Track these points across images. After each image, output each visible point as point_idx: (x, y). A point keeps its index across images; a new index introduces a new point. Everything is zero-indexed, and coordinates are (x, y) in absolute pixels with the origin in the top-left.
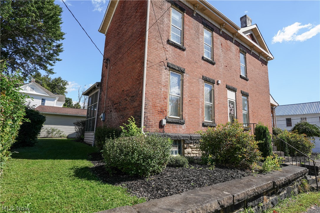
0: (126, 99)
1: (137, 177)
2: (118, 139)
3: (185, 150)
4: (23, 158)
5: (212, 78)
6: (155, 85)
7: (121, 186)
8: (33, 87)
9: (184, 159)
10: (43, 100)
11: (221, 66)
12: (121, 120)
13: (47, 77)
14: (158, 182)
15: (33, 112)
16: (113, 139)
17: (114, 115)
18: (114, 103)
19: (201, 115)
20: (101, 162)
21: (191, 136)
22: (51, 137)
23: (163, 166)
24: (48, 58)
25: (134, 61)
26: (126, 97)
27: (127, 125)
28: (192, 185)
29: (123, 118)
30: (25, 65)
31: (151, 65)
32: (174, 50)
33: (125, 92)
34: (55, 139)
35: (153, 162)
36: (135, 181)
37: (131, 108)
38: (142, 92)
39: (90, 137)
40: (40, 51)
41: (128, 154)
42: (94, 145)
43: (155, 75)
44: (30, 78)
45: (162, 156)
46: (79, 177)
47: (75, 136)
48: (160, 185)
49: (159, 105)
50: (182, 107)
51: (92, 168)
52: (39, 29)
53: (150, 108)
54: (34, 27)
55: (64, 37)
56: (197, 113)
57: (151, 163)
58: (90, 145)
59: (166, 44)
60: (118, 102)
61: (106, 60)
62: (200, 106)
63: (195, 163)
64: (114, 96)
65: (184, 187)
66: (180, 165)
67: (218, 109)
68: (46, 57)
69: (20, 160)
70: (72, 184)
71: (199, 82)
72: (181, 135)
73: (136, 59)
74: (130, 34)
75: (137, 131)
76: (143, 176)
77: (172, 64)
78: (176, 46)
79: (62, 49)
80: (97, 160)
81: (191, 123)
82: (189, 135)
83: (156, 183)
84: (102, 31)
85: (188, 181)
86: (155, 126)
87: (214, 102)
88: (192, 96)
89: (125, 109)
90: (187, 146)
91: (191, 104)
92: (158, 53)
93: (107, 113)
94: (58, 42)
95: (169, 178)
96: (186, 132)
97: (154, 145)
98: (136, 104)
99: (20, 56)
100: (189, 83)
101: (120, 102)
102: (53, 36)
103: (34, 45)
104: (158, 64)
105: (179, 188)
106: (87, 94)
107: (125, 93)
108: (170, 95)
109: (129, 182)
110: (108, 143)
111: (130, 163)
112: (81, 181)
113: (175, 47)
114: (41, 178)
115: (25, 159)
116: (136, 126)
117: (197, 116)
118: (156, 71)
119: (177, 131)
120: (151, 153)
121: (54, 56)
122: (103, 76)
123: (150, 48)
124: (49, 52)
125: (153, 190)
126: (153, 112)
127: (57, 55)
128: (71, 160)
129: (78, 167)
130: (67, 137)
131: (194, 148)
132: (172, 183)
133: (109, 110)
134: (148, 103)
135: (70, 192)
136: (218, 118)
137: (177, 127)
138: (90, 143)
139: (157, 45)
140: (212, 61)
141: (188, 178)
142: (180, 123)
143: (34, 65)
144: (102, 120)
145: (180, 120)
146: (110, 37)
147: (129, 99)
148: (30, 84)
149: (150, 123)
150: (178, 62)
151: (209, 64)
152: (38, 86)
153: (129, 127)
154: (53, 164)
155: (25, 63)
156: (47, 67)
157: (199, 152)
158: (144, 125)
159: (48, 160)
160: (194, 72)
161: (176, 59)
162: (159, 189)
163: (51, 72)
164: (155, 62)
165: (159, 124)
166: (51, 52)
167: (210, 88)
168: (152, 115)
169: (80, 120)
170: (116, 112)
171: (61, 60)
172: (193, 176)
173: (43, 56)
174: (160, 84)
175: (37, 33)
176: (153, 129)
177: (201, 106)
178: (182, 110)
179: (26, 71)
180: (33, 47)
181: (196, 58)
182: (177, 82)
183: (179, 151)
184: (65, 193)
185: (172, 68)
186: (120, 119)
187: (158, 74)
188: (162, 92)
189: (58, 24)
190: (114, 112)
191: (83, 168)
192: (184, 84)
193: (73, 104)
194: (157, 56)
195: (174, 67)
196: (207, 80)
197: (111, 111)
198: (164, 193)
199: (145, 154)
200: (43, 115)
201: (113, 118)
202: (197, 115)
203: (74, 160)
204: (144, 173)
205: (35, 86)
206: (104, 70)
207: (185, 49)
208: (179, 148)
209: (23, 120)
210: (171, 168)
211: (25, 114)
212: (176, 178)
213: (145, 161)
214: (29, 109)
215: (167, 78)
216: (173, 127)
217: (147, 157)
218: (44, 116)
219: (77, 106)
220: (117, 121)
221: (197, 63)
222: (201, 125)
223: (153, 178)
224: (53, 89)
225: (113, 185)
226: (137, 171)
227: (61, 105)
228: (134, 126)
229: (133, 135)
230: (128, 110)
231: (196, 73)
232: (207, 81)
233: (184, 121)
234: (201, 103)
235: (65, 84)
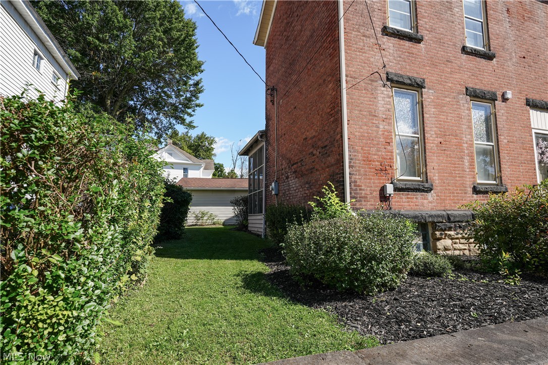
0: (312, 152)
1: (351, 294)
2: (309, 224)
3: (438, 243)
4: (170, 257)
5: (490, 89)
6: (365, 120)
7: (324, 310)
8: (172, 152)
9: (442, 262)
10: (185, 170)
11: (511, 59)
12: (307, 192)
13: (187, 135)
14: (397, 307)
15: (174, 188)
16: (300, 224)
17: (294, 183)
18: (291, 163)
19: (468, 170)
20: (281, 264)
21: (448, 214)
22: (202, 225)
23: (402, 275)
24: (185, 106)
25: (321, 81)
26: (311, 150)
27: (322, 199)
28: (474, 317)
29: (310, 188)
30: (157, 121)
31: (354, 83)
32: (399, 44)
33: (309, 140)
34: (206, 227)
35: (383, 268)
36: (350, 302)
37: (322, 169)
38: (342, 137)
39: (258, 223)
40: (173, 97)
41: (330, 252)
42: (265, 236)
43: (365, 101)
44: (165, 140)
45: (398, 255)
46: (252, 290)
47: (234, 222)
48: (402, 313)
49: (376, 157)
50: (425, 157)
51: (269, 275)
52: (169, 63)
53: (358, 165)
54: (163, 61)
55: (203, 68)
56: (458, 167)
57: (378, 269)
58: (259, 236)
59: (380, 35)
60: (298, 160)
61: (270, 90)
62: (464, 152)
63: (466, 269)
64: (290, 151)
65: (457, 321)
66: (434, 273)
67: (508, 153)
68: (182, 105)
69: (166, 259)
70: (243, 301)
71: (458, 102)
72: (427, 214)
73: (325, 76)
74: (308, 33)
75: (342, 209)
76: (363, 294)
77: (396, 75)
78: (402, 36)
79: (202, 87)
80: (275, 262)
81: (447, 188)
82: (444, 213)
83: (392, 307)
84: (258, 42)
85: (463, 307)
86: (371, 198)
87: (498, 139)
88: (445, 132)
89: (312, 171)
90: (441, 234)
91: (445, 150)
92: (365, 57)
93: (281, 182)
94: (196, 78)
95: (417, 300)
96: (437, 206)
97: (380, 234)
98: (332, 160)
99: (150, 109)
100: (437, 106)
101: (302, 160)
102: (188, 71)
103: (166, 89)
104: (368, 78)
105: (446, 322)
106: (245, 152)
107: (310, 142)
108: (397, 137)
109: (339, 304)
110: (293, 232)
111: (337, 269)
112: (255, 297)
113: (399, 38)
114: (197, 289)
115: (173, 258)
116: (338, 199)
117: (459, 174)
118: (366, 93)
119: (418, 205)
120: (376, 249)
121: (193, 101)
122: (268, 118)
123: (349, 50)
124: (185, 95)
125: (389, 322)
126: (366, 172)
127: (196, 98)
128: (235, 261)
129: (246, 273)
130: (224, 224)
131: (457, 239)
132: (428, 310)
133: (283, 176)
134: (355, 155)
135: (242, 316)
136: (510, 174)
137: (416, 198)
138: (258, 233)
139: (363, 42)
140: (488, 52)
141: (460, 300)
142: (423, 189)
143: (168, 119)
144: (273, 193)
145: (422, 184)
146: (273, 49)
147: (318, 153)
148: (166, 148)
149: (361, 194)
150: (408, 67)
151: (478, 59)
152: (176, 150)
153: (325, 201)
154: (210, 267)
155: (157, 119)
156: (185, 120)
157: (469, 246)
158: (351, 198)
159: (201, 260)
160: (446, 82)
161: (404, 63)
162: (401, 321)
163: (190, 126)
164: (362, 76)
165: (380, 194)
166: (188, 95)
167: (486, 111)
168: (364, 178)
169: (239, 196)
170: (296, 177)
171: (202, 106)
172: (470, 297)
173: (178, 104)
174: (376, 116)
175: (167, 70)
176: (369, 203)
177: (466, 151)
178: (426, 163)
179: (160, 129)
180: (165, 93)
181: (447, 53)
182: (409, 109)
183: (424, 244)
184: (235, 316)
185: (398, 82)
186: (305, 190)
187: (369, 97)
188: (380, 133)
189: (193, 49)
190: (292, 178)
191: (255, 274)
192: (424, 110)
193: (225, 172)
194: (365, 63)
195: (401, 80)
196: (476, 95)
197: (287, 178)
198: (414, 330)
199: (363, 252)
200: (189, 192)
201: (292, 189)
202: (459, 171)
203: (239, 261)
204: (365, 288)
205: (173, 151)
206: (268, 109)
207: (422, 38)
208: (425, 239)
209: (164, 200)
210: (416, 278)
211: (164, 191)
212: (433, 301)
213: (366, 265)
214: (169, 183)
215: (389, 103)
216: (408, 198)
217: (369, 258)
218: (189, 194)
219: (232, 175)
220: (299, 193)
221: (452, 62)
222: (470, 190)
223: (384, 297)
224: (196, 153)
225: (310, 306)
226: (351, 283)
227: (209, 175)
228: (335, 200)
229: (334, 217)
230: (318, 173)
231: (450, 85)
232: (478, 97)
233: (432, 185)
234: (466, 145)
235: (212, 142)
